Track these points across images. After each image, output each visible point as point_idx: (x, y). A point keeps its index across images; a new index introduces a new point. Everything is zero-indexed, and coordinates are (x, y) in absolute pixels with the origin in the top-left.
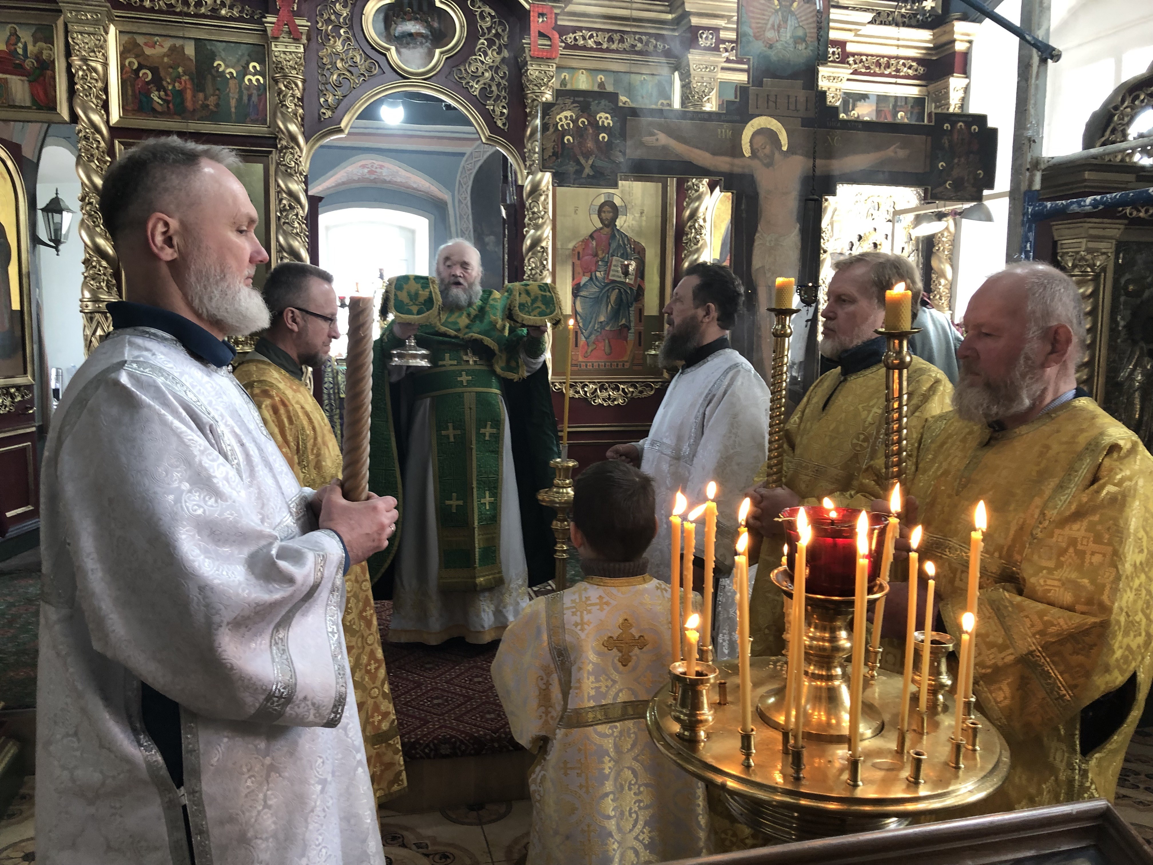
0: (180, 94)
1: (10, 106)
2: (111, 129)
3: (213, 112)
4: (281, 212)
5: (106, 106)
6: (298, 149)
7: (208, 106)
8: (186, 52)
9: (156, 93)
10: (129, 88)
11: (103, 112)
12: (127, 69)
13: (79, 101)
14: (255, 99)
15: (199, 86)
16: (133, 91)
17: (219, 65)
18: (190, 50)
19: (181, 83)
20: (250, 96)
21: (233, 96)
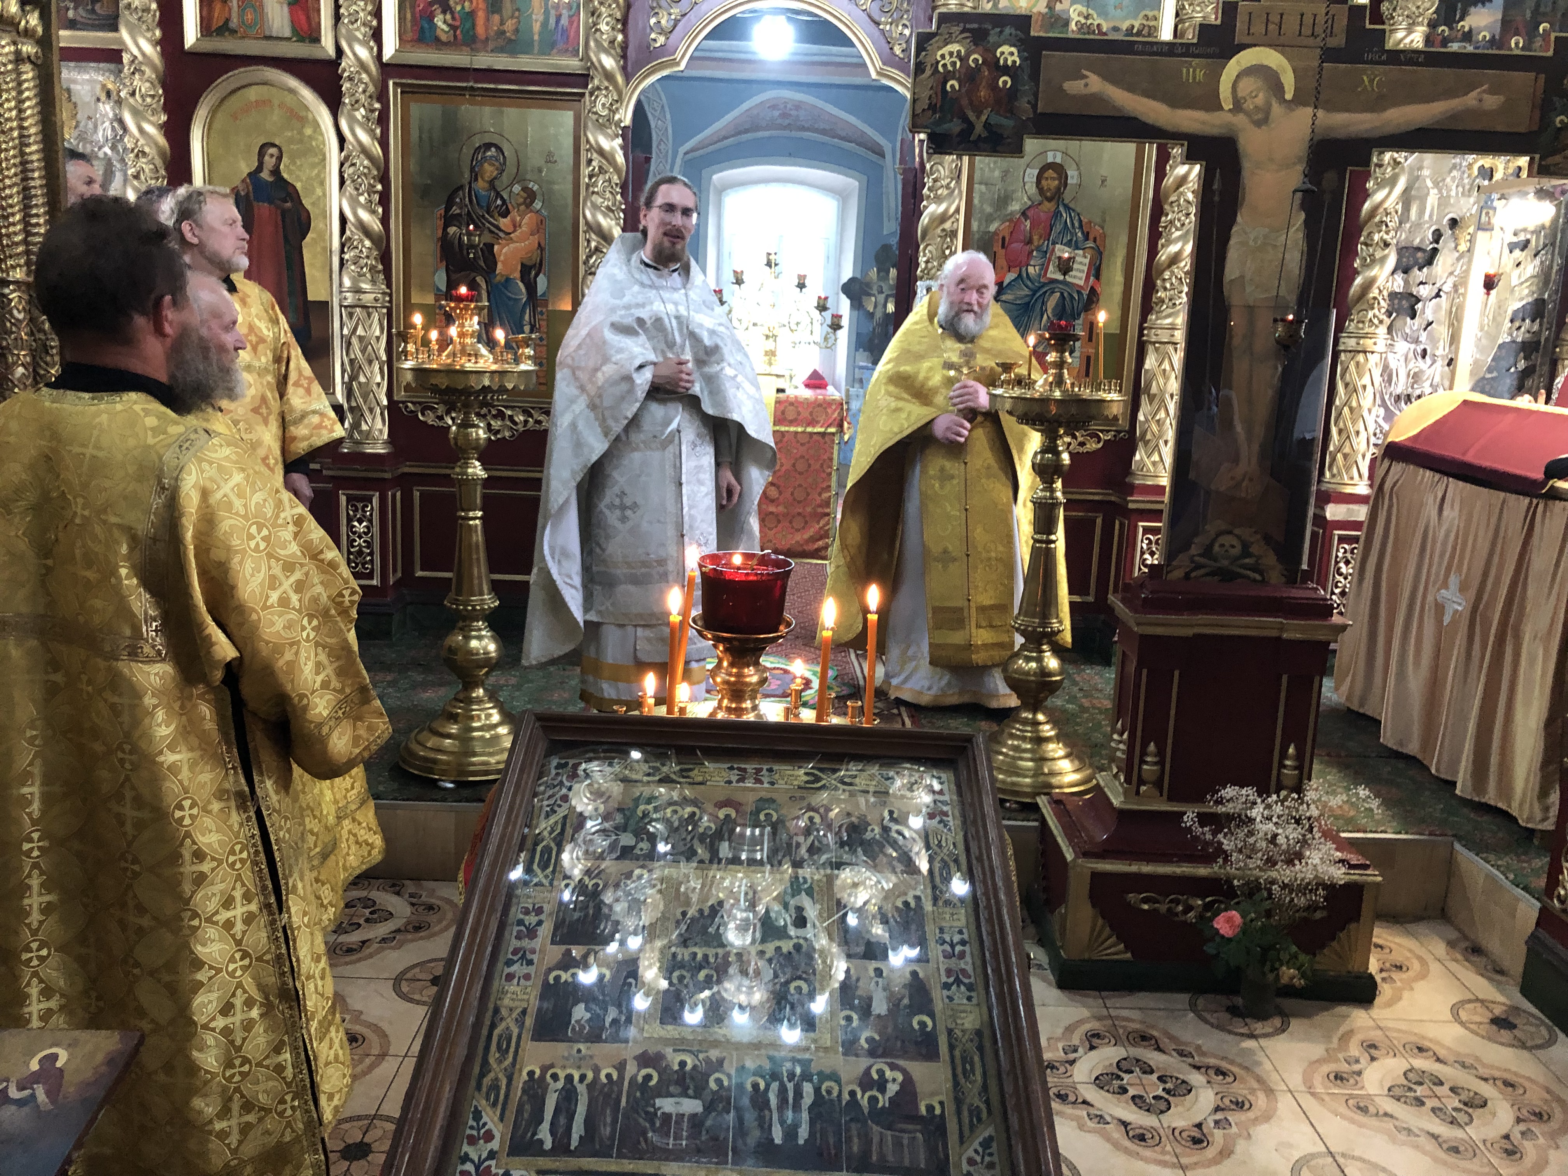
0: (472, 14)
2: (383, 66)
3: (510, 41)
4: (590, 177)
5: (377, 35)
6: (614, 91)
7: (504, 32)
9: (441, 16)
10: (408, 10)
11: (372, 43)
13: (343, 31)
14: (564, 21)
15: (494, 6)
16: (413, 14)
19: (472, 2)
20: (558, 18)
21: (537, 18)
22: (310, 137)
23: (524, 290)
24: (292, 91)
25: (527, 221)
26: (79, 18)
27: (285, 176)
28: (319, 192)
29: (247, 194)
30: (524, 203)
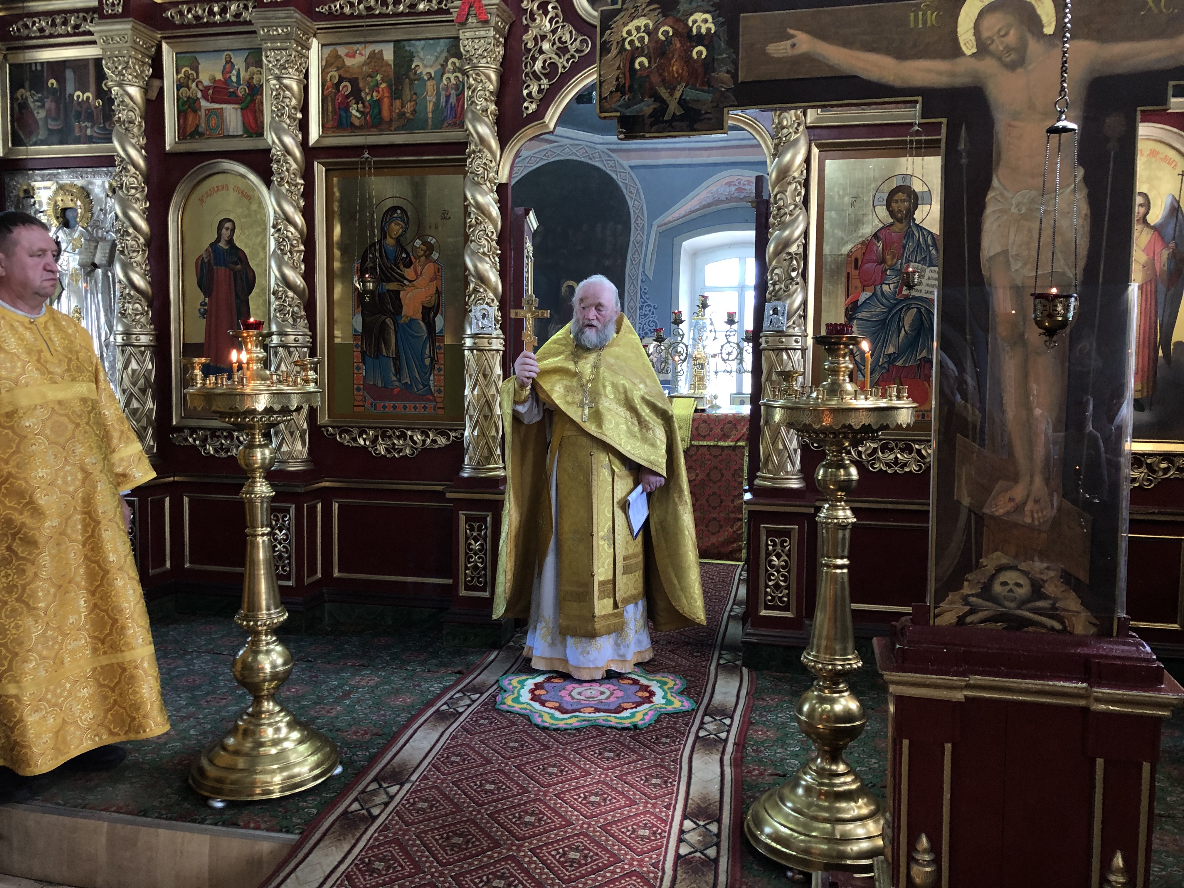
0: (379, 102)
1: (226, 137)
3: (409, 120)
5: (303, 126)
7: (404, 114)
8: (385, 57)
9: (355, 106)
10: (329, 104)
11: (299, 133)
12: (329, 84)
13: (273, 123)
14: (453, 99)
15: (396, 93)
16: (333, 106)
18: (388, 54)
19: (378, 92)
20: (448, 97)
21: (431, 100)
22: (255, 211)
23: (425, 329)
24: (243, 176)
25: (429, 269)
26: (95, 135)
27: (238, 244)
28: (262, 255)
29: (209, 261)
30: (424, 255)
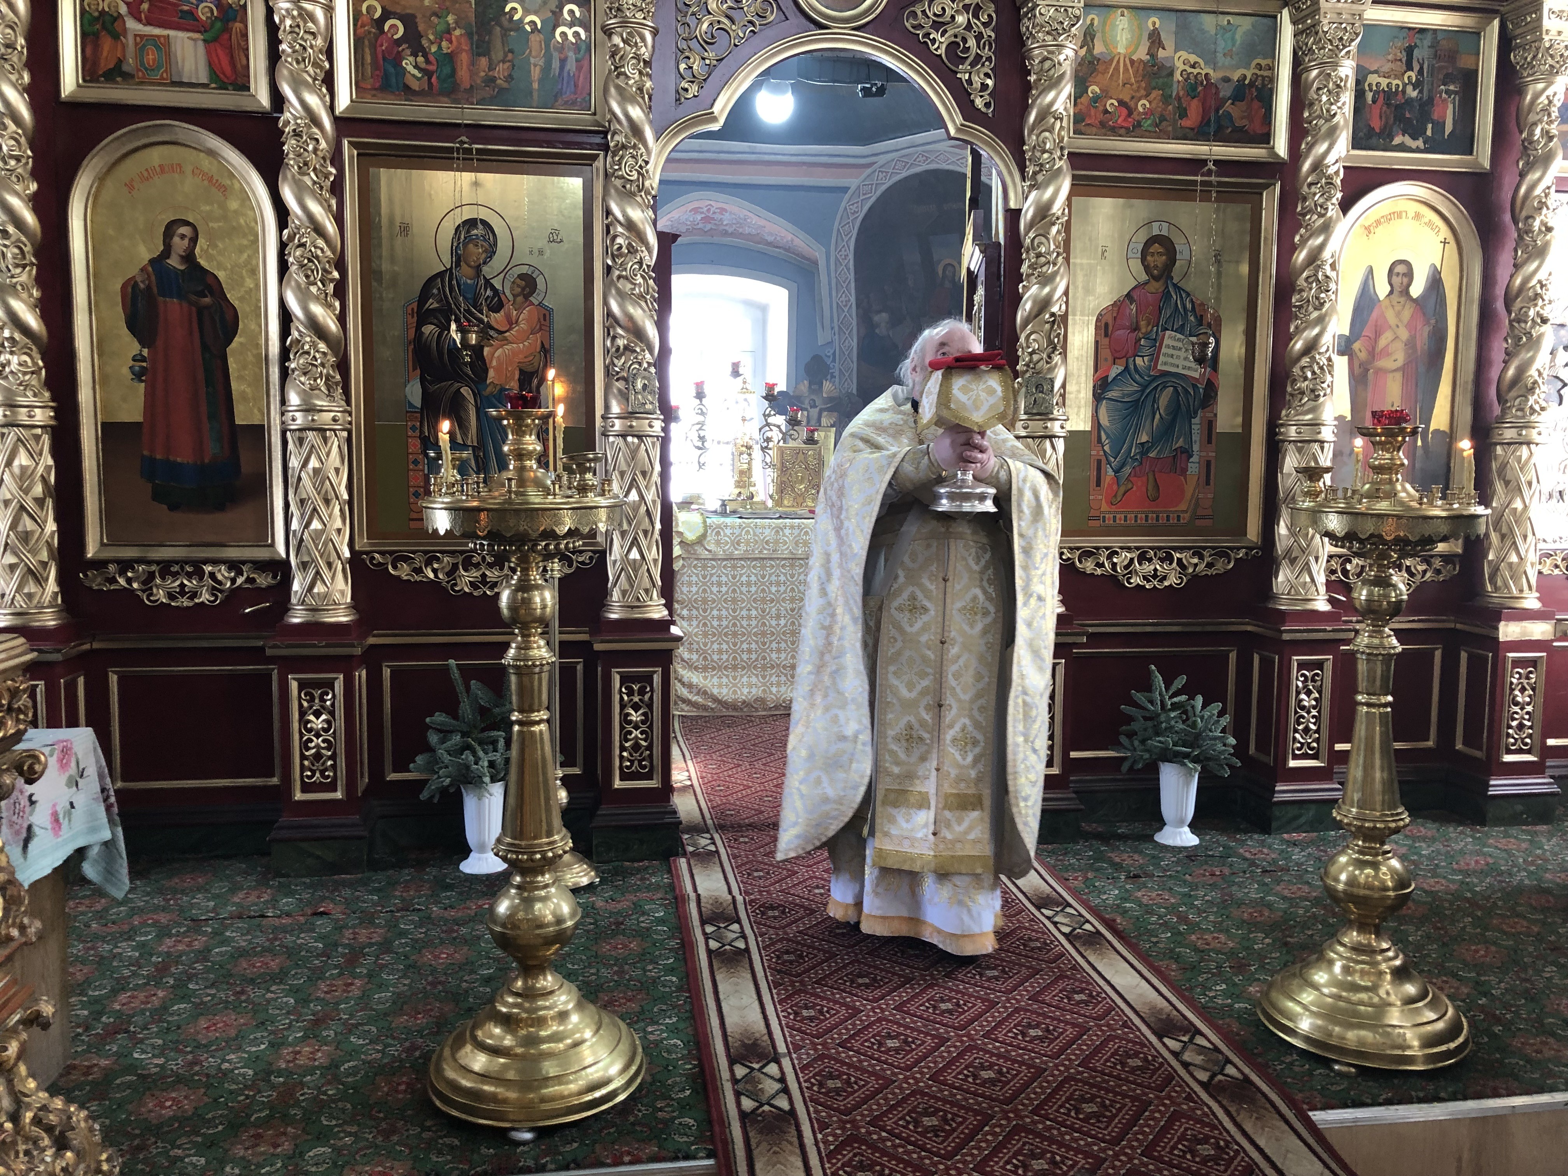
0: (451, 58)
1: (174, 84)
2: (337, 120)
3: (501, 90)
4: (613, 257)
5: (329, 80)
6: (643, 150)
7: (493, 80)
9: (411, 59)
10: (367, 51)
11: (324, 90)
12: (365, 19)
13: (285, 72)
14: (571, 66)
16: (374, 55)
17: (514, 9)
19: (451, 42)
20: (563, 62)
21: (536, 62)
22: (235, 212)
24: (212, 153)
25: (525, 317)
27: (203, 262)
28: (249, 283)
29: (149, 287)
30: (522, 293)
